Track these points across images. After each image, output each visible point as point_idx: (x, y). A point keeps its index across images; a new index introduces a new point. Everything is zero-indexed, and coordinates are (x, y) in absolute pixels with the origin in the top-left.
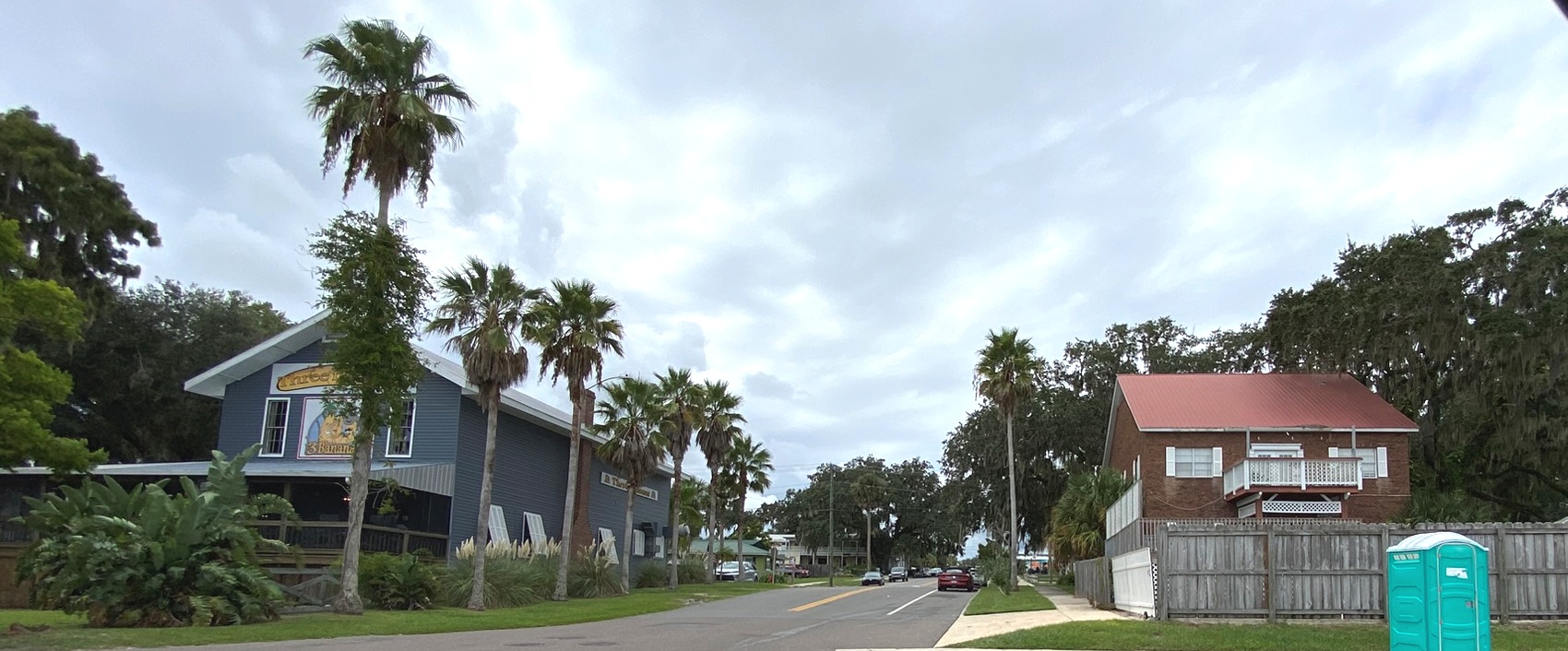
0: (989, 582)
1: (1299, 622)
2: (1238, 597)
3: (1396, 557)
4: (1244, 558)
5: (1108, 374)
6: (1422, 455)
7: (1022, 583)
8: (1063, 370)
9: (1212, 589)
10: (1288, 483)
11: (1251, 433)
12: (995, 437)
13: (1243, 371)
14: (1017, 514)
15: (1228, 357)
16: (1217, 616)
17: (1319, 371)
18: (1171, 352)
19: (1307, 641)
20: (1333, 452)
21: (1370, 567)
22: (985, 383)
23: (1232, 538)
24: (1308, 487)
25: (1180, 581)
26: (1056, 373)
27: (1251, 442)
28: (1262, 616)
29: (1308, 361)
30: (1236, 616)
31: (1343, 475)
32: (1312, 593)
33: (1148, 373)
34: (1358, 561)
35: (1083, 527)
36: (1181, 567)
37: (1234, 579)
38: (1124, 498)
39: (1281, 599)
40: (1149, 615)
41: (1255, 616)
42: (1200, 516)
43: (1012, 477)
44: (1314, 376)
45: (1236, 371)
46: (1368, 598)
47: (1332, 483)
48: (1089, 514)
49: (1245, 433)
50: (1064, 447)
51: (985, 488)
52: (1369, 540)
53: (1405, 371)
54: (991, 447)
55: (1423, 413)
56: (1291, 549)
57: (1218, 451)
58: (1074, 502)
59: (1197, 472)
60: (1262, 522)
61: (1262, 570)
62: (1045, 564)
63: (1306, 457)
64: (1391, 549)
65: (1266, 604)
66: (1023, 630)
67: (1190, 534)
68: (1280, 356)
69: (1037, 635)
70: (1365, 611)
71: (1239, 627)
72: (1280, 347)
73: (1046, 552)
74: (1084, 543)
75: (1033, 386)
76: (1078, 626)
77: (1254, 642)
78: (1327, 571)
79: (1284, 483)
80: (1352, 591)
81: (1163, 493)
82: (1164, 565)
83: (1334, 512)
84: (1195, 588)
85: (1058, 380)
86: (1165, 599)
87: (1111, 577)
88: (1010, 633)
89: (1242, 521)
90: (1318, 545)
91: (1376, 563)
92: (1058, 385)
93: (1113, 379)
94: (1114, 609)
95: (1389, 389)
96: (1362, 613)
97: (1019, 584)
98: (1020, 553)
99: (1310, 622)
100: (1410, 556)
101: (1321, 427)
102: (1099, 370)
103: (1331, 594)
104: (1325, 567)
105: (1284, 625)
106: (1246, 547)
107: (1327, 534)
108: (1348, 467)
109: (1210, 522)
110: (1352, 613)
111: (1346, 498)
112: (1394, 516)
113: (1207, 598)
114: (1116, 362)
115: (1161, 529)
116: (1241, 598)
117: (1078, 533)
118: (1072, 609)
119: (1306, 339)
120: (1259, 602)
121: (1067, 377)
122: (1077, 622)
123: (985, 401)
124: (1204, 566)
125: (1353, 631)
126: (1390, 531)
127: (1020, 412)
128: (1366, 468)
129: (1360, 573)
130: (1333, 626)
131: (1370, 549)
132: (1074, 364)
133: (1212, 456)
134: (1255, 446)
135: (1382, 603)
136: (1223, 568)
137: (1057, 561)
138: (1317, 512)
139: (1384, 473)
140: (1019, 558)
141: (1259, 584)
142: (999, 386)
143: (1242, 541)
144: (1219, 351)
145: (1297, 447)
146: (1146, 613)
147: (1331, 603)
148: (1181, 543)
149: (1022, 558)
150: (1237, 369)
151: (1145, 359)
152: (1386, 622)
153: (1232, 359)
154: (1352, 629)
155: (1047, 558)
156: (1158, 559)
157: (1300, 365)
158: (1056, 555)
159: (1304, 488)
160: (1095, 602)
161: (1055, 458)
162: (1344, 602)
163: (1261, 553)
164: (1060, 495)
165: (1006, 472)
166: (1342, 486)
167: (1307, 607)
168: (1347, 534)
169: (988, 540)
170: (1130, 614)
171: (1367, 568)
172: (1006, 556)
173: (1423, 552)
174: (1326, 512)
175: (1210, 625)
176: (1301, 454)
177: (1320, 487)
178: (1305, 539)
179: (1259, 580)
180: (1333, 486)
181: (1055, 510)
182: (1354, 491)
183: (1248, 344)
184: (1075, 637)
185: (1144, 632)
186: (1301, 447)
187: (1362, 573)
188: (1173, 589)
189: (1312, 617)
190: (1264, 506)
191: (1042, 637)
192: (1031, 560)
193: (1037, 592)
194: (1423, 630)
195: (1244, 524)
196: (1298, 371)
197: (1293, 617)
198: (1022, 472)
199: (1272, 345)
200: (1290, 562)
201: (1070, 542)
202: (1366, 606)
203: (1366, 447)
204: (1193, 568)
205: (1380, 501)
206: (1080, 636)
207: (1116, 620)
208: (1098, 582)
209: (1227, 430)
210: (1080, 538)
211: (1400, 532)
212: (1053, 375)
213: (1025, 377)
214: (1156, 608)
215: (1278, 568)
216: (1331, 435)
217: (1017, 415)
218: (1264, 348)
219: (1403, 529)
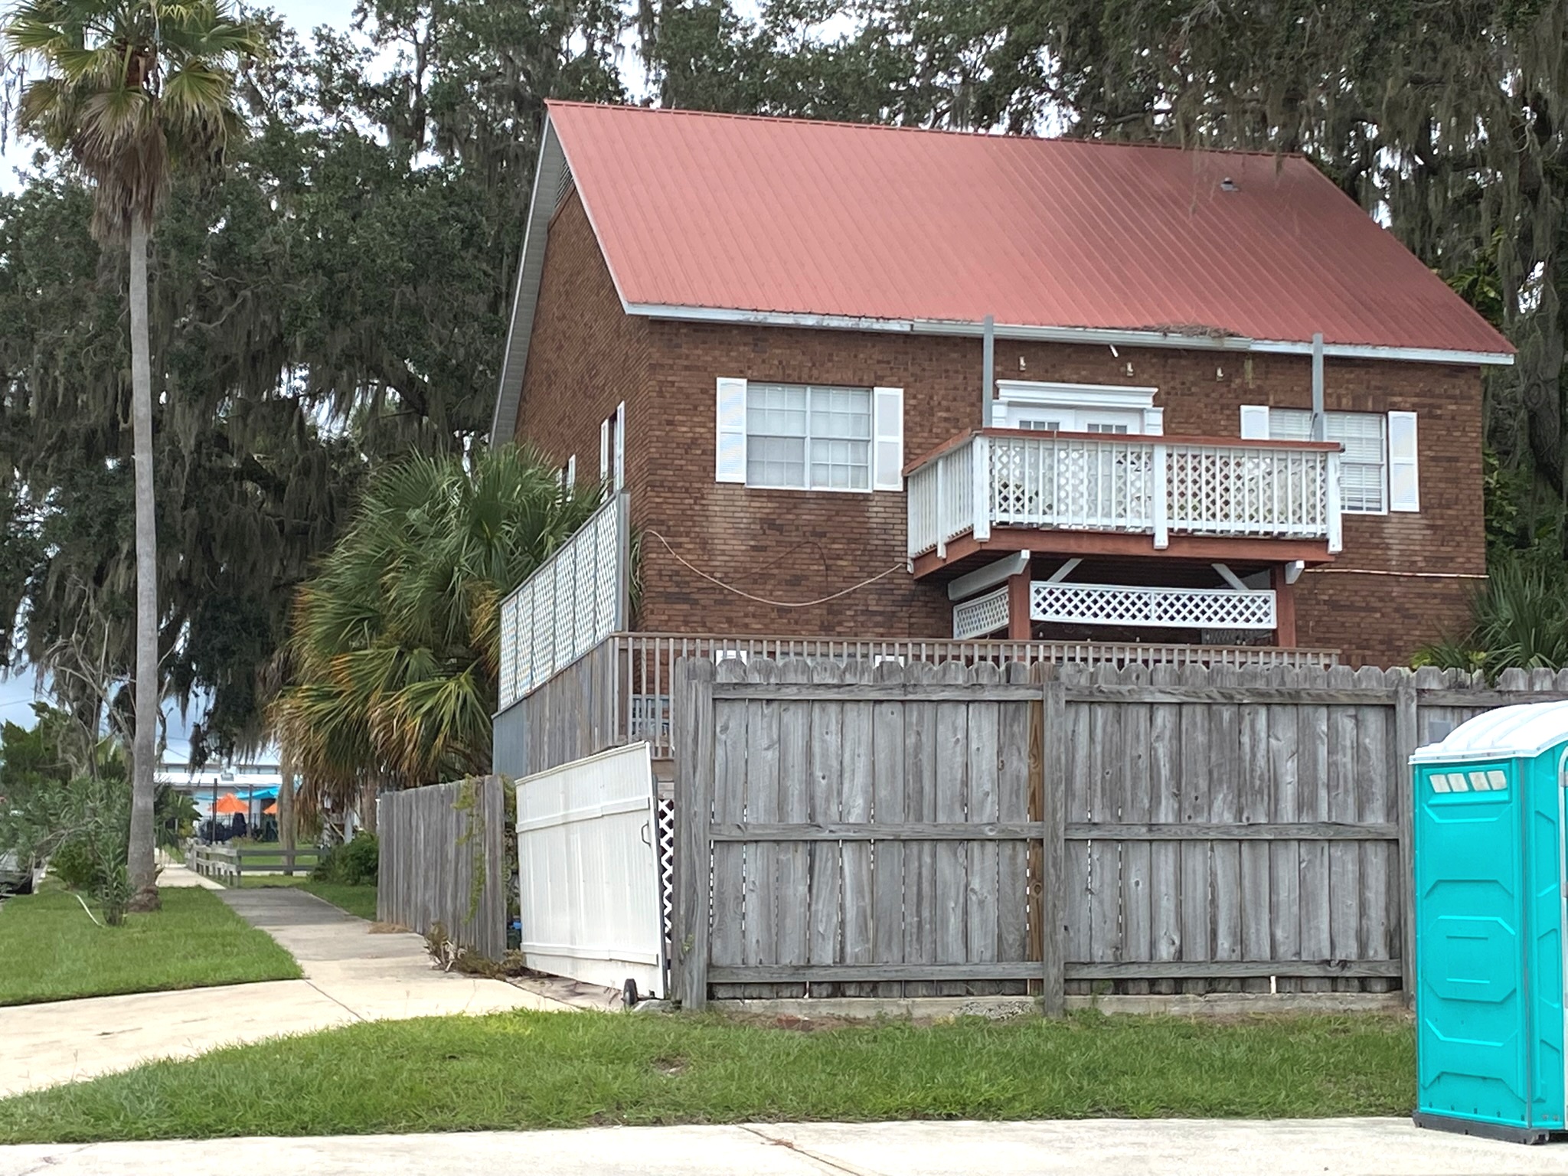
0: (40, 876)
1: (1139, 1005)
2: (945, 922)
3: (1438, 782)
4: (966, 783)
5: (516, 95)
6: (1522, 443)
7: (174, 874)
8: (352, 64)
9: (859, 892)
10: (1113, 523)
11: (999, 342)
12: (78, 305)
13: (978, 123)
14: (162, 610)
15: (930, 69)
16: (873, 988)
17: (1216, 145)
18: (737, 37)
19: (1161, 1073)
20: (1255, 421)
21: (1360, 815)
22: (45, 90)
23: (928, 708)
24: (1175, 536)
25: (752, 864)
26: (326, 75)
27: (997, 376)
28: (1019, 986)
29: (1183, 107)
30: (937, 987)
31: (1284, 500)
32: (1179, 905)
33: (657, 104)
34: (1323, 793)
35: (413, 661)
36: (757, 815)
37: (934, 856)
38: (564, 560)
39: (1084, 929)
40: (642, 991)
41: (999, 986)
42: (827, 628)
43: (143, 459)
44: (1199, 158)
45: (953, 121)
46: (1353, 923)
47: (1248, 527)
48: (439, 619)
49: (980, 341)
50: (348, 357)
51: (35, 501)
52: (1358, 723)
53: (1477, 161)
54: (60, 342)
55: (1527, 303)
56: (1115, 754)
57: (890, 401)
58: (381, 563)
59: (821, 473)
60: (1025, 653)
61: (1024, 824)
62: (268, 801)
63: (1172, 434)
64: (1425, 754)
65: (1034, 945)
66: (166, 1066)
67: (790, 693)
68: (1095, 81)
69: (221, 1080)
70: (1344, 964)
71: (946, 1027)
72: (1096, 49)
73: (271, 754)
74: (415, 725)
75: (233, 119)
76: (381, 1041)
77: (991, 1080)
78: (1227, 828)
79: (1099, 522)
80: (1305, 897)
81: (704, 544)
82: (699, 807)
83: (1253, 625)
84: (803, 889)
85: (330, 102)
86: (699, 934)
87: (512, 852)
88: (115, 1078)
89: (964, 651)
90: (1201, 738)
91: (1378, 804)
92: (331, 122)
93: (533, 112)
94: (520, 972)
95: (1426, 221)
96: (1334, 971)
97: (161, 882)
98: (168, 757)
99: (1174, 1007)
100: (1478, 779)
101: (1220, 335)
102: (484, 80)
103: (1241, 909)
104: (1222, 814)
105: (1092, 1020)
106: (974, 746)
107: (1229, 700)
108: (1297, 474)
109: (859, 650)
110: (1304, 971)
111: (1292, 578)
112: (1437, 643)
113: (842, 924)
114: (546, 52)
115: (691, 674)
116: (954, 922)
117: (395, 683)
118: (362, 975)
119: (1176, 31)
120: (1011, 938)
121: (366, 96)
122: (378, 1025)
123: (40, 159)
124: (834, 809)
125: (1309, 1036)
126: (1421, 692)
127: (179, 215)
128: (1353, 480)
129: (1331, 834)
130: (1245, 1019)
131: (1360, 752)
132: (394, 47)
133: (870, 416)
134: (1011, 390)
135: (1396, 939)
136: (899, 818)
137: (312, 789)
138: (1203, 623)
139: (1406, 498)
140: (161, 777)
141: (1014, 875)
142: (97, 103)
143: (961, 721)
144: (900, 47)
145: (1142, 397)
146: (631, 985)
147: (1240, 939)
148: (761, 724)
149: (179, 778)
150: (958, 114)
151: (648, 52)
152: (1407, 1001)
153: (940, 79)
154: (1303, 1029)
155: (277, 779)
156: (677, 782)
157: (1159, 119)
158: (310, 767)
159: (1161, 541)
160: (451, 948)
161: (314, 395)
162: (1280, 934)
163: (1020, 765)
164: (329, 540)
165: (119, 441)
166: (1279, 539)
167: (1165, 952)
168: (1293, 700)
169: (40, 708)
170: (575, 988)
171: (1350, 818)
172: (115, 771)
173: (1517, 766)
174: (1228, 624)
175: (851, 1021)
176: (1154, 423)
177: (1212, 538)
178: (1163, 716)
179: (1013, 858)
180: (1253, 539)
181: (308, 594)
182: (1315, 555)
183: (994, 31)
184: (365, 1084)
185: (620, 1056)
186: (1156, 397)
187: (1336, 836)
188: (729, 891)
189: (1179, 985)
190: (1034, 598)
191: (242, 1088)
192: (215, 788)
193: (230, 914)
194: (1518, 1030)
195: (970, 661)
196: (1152, 137)
197: (1120, 986)
198: (187, 444)
199: (1072, 42)
200: (1115, 800)
201: (362, 723)
202: (1348, 949)
203: (1357, 410)
204: (797, 815)
205: (1396, 591)
206: (389, 1079)
207: (523, 1015)
208: (464, 873)
209: (921, 326)
210: (401, 702)
211: (1451, 699)
212: (313, 80)
213: (199, 75)
214: (668, 964)
215: (1075, 817)
216: (1249, 365)
217: (167, 222)
218: (1045, 49)
219: (1459, 686)
